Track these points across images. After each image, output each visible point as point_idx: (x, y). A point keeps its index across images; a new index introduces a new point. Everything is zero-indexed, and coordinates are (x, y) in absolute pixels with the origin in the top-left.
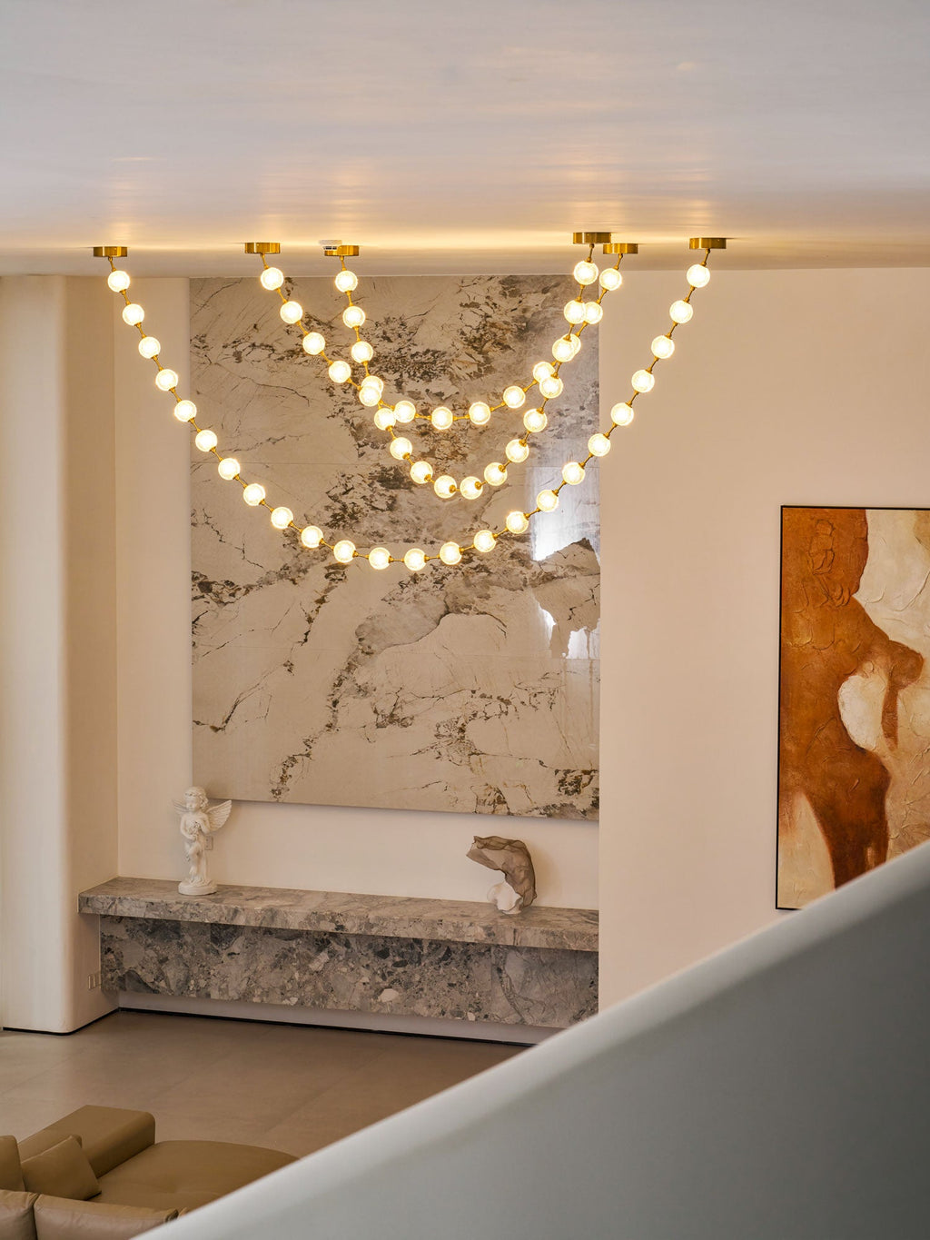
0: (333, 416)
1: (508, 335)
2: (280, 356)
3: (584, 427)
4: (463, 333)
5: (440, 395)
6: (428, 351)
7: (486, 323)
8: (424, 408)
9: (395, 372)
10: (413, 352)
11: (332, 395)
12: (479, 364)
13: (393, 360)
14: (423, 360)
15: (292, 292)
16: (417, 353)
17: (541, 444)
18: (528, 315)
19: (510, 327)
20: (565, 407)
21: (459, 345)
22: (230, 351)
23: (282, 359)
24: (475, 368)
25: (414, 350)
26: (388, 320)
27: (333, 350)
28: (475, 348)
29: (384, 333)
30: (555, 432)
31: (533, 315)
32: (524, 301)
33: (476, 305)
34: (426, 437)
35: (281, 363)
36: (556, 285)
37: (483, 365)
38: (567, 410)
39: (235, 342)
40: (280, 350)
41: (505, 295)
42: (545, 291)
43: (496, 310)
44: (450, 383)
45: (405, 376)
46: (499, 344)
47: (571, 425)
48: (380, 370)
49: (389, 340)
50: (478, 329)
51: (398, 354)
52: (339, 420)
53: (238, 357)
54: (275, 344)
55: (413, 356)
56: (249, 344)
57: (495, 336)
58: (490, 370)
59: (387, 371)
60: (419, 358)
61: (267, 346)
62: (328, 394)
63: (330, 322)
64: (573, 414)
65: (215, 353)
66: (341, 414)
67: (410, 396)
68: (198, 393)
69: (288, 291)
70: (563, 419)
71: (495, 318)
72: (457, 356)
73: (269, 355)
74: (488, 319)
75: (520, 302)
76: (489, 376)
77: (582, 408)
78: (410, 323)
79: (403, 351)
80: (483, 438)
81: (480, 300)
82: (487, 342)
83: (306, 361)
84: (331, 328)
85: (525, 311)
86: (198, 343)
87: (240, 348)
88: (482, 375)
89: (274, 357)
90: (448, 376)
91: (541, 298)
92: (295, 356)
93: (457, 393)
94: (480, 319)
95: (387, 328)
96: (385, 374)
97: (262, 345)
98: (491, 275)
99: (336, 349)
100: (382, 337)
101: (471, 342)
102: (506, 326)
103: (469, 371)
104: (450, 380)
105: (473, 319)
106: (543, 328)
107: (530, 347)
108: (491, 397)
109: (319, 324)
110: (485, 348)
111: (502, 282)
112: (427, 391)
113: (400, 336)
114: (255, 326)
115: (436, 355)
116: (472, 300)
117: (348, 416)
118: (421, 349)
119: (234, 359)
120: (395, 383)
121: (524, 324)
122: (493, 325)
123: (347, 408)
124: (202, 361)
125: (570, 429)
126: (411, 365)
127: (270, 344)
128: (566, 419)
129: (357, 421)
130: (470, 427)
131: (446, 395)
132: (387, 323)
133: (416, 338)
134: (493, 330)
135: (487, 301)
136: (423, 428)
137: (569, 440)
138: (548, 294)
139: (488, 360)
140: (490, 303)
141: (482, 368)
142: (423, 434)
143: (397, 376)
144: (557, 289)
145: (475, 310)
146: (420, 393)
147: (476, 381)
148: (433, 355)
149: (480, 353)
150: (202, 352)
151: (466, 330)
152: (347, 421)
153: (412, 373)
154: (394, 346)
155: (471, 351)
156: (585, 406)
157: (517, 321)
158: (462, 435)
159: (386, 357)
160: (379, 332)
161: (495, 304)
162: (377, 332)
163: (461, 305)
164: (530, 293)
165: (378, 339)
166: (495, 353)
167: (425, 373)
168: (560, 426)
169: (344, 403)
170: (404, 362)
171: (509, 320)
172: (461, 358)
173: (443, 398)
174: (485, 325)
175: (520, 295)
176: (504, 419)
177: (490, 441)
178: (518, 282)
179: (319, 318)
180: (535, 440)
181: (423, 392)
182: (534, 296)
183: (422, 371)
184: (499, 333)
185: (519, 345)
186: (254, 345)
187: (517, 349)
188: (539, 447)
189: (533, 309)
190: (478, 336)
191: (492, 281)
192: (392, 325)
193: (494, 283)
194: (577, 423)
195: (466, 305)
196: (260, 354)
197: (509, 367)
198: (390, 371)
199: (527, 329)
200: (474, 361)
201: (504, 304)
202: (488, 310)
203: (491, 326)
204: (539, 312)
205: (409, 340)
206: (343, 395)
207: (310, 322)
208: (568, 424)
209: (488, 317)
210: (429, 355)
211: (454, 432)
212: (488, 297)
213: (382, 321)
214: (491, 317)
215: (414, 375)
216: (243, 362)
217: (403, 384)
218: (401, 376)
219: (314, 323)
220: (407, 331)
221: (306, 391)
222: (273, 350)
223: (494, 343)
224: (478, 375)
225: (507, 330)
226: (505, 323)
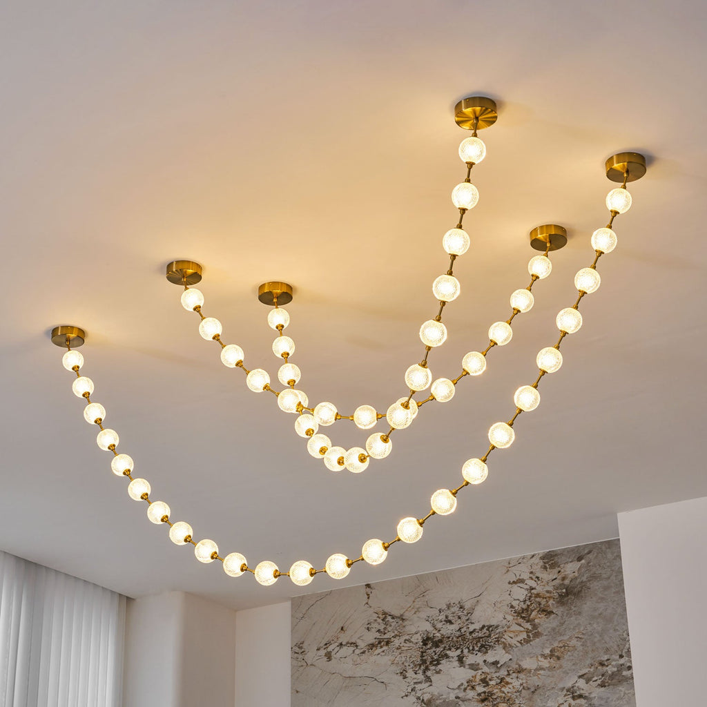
0: (407, 696)
1: (551, 602)
2: (362, 651)
3: (625, 673)
4: (512, 607)
5: (495, 663)
6: (484, 627)
7: (532, 595)
8: (483, 677)
9: (457, 649)
10: (471, 629)
11: (405, 677)
12: (528, 631)
13: (455, 639)
14: (480, 635)
15: (371, 595)
16: (475, 630)
17: (587, 695)
18: (567, 582)
19: (552, 595)
20: (606, 657)
21: (510, 618)
22: (323, 652)
23: (364, 652)
24: (524, 635)
25: (472, 628)
26: (449, 606)
27: (405, 638)
28: (523, 618)
29: (447, 617)
30: (599, 682)
31: (571, 581)
32: (562, 571)
33: (522, 581)
34: (486, 703)
35: (364, 657)
36: (589, 552)
37: (531, 631)
38: (608, 660)
39: (326, 644)
40: (362, 645)
41: (545, 568)
42: (579, 559)
43: (539, 582)
44: (504, 652)
45: (466, 651)
46: (544, 611)
47: (613, 673)
48: (444, 650)
49: (450, 622)
50: (525, 601)
51: (459, 633)
52: (412, 699)
53: (329, 656)
54: (358, 641)
55: (471, 633)
56: (337, 644)
57: (540, 604)
58: (537, 635)
59: (450, 649)
60: (477, 634)
61: (352, 643)
62: (402, 677)
63: (402, 615)
64: (614, 663)
65: (311, 655)
66: (413, 693)
67: (470, 668)
68: (297, 692)
69: (368, 595)
70: (605, 668)
71: (539, 589)
72: (509, 627)
73: (354, 651)
74: (533, 591)
75: (559, 572)
76: (537, 640)
77: (621, 656)
78: (467, 605)
79: (463, 630)
80: (536, 696)
81: (525, 576)
82: (532, 611)
83: (383, 651)
84: (403, 620)
85: (564, 579)
86: (297, 650)
87: (330, 649)
88: (531, 641)
89: (358, 652)
90: (501, 646)
91: (576, 565)
92: (374, 648)
93: (510, 660)
94: (526, 592)
95: (449, 613)
96: (448, 652)
97: (348, 643)
98: (533, 553)
99: (407, 637)
100: (445, 621)
101: (519, 613)
102: (548, 595)
103: (519, 638)
104: (504, 648)
105: (520, 593)
106: (581, 591)
107: (571, 609)
108: (540, 658)
109: (393, 618)
110: (532, 617)
111: (542, 558)
112: (485, 661)
113: (459, 618)
114: (342, 629)
115: (491, 629)
116: (518, 577)
117: (419, 694)
118: (477, 626)
119: (326, 659)
120: (457, 658)
121: (564, 591)
122: (538, 595)
123: (418, 687)
124: (300, 664)
125: (613, 676)
126: (470, 641)
127: (354, 641)
128: (607, 668)
129: (426, 697)
130: (524, 688)
131: (501, 663)
132: (448, 609)
133: (474, 617)
134: (538, 599)
135: (531, 575)
136: (483, 695)
137: (611, 687)
138: (583, 561)
139: (535, 626)
140: (534, 577)
141: (530, 634)
142: (483, 701)
143: (459, 652)
144: (590, 556)
145: (521, 585)
146: (478, 664)
147: (526, 647)
148: (488, 630)
149: (528, 622)
150: (300, 656)
151: (515, 603)
152: (418, 698)
153: (471, 648)
154: (455, 627)
155: (520, 621)
156: (624, 654)
157: (557, 589)
158: (517, 696)
159: (449, 638)
160: (442, 617)
161: (538, 578)
162: (440, 618)
163: (509, 583)
164: (567, 563)
165: (442, 623)
166: (540, 619)
167: (482, 646)
168: (603, 675)
169: (415, 683)
170: (464, 640)
171: (550, 589)
172: (512, 629)
173: (499, 666)
174: (530, 597)
175: (559, 566)
176: (552, 677)
177: (542, 698)
178: (556, 555)
179: (392, 613)
180: (582, 692)
181: (481, 663)
182: (570, 565)
183: (479, 645)
184: (543, 602)
185: (561, 609)
186: (341, 644)
187: (559, 613)
188: (585, 698)
189: (571, 576)
190: (525, 607)
191: (534, 559)
192: (452, 610)
193: (536, 560)
194: (618, 671)
195: (514, 582)
196: (346, 651)
197: (554, 629)
198: (453, 649)
199: (567, 594)
200: (522, 629)
201: (546, 576)
202: (532, 583)
203: (536, 597)
204: (576, 578)
205: (467, 620)
206: (415, 676)
207: (385, 617)
208: (610, 672)
209: (533, 589)
210: (485, 630)
211: (509, 695)
212: (531, 573)
213: (444, 607)
214: (535, 589)
215: (473, 650)
216: (333, 661)
217: (464, 659)
218: (462, 652)
219: (389, 618)
220: (465, 612)
221: (383, 678)
222: (357, 646)
223: (539, 611)
224: (527, 641)
225: (549, 597)
226: (548, 592)
